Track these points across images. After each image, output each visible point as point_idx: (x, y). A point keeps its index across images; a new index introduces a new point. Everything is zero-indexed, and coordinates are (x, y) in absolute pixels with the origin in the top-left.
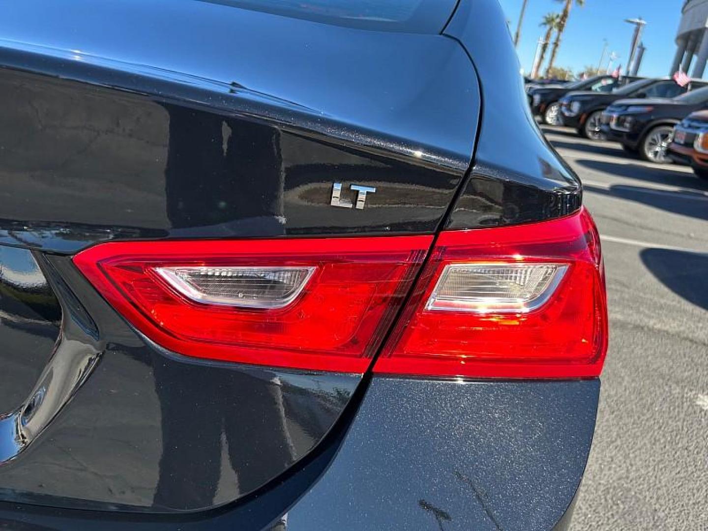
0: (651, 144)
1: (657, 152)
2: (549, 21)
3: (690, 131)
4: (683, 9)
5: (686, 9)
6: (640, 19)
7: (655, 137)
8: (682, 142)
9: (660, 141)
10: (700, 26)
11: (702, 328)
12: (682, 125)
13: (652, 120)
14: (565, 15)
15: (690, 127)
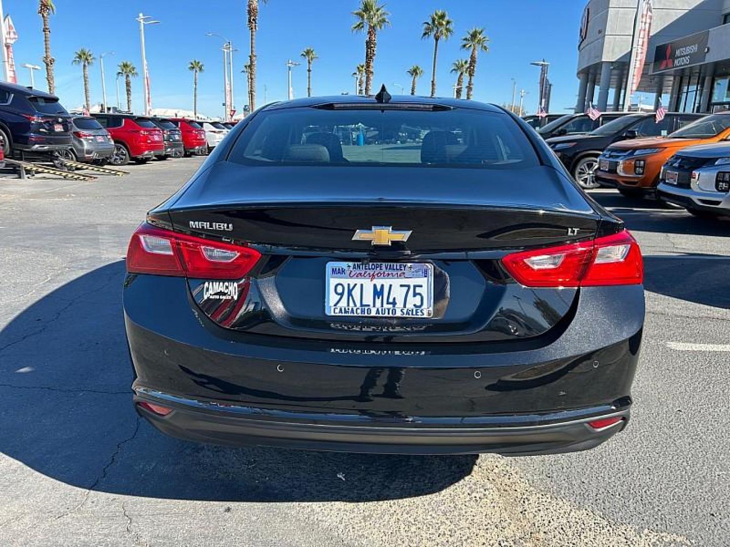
0: (580, 173)
1: (587, 179)
2: (459, 67)
3: (611, 159)
4: (579, 46)
5: (581, 47)
6: (544, 61)
7: (582, 167)
8: (607, 170)
9: (587, 169)
10: (597, 61)
11: (658, 305)
12: (604, 155)
13: (578, 153)
14: (473, 60)
15: (611, 156)
